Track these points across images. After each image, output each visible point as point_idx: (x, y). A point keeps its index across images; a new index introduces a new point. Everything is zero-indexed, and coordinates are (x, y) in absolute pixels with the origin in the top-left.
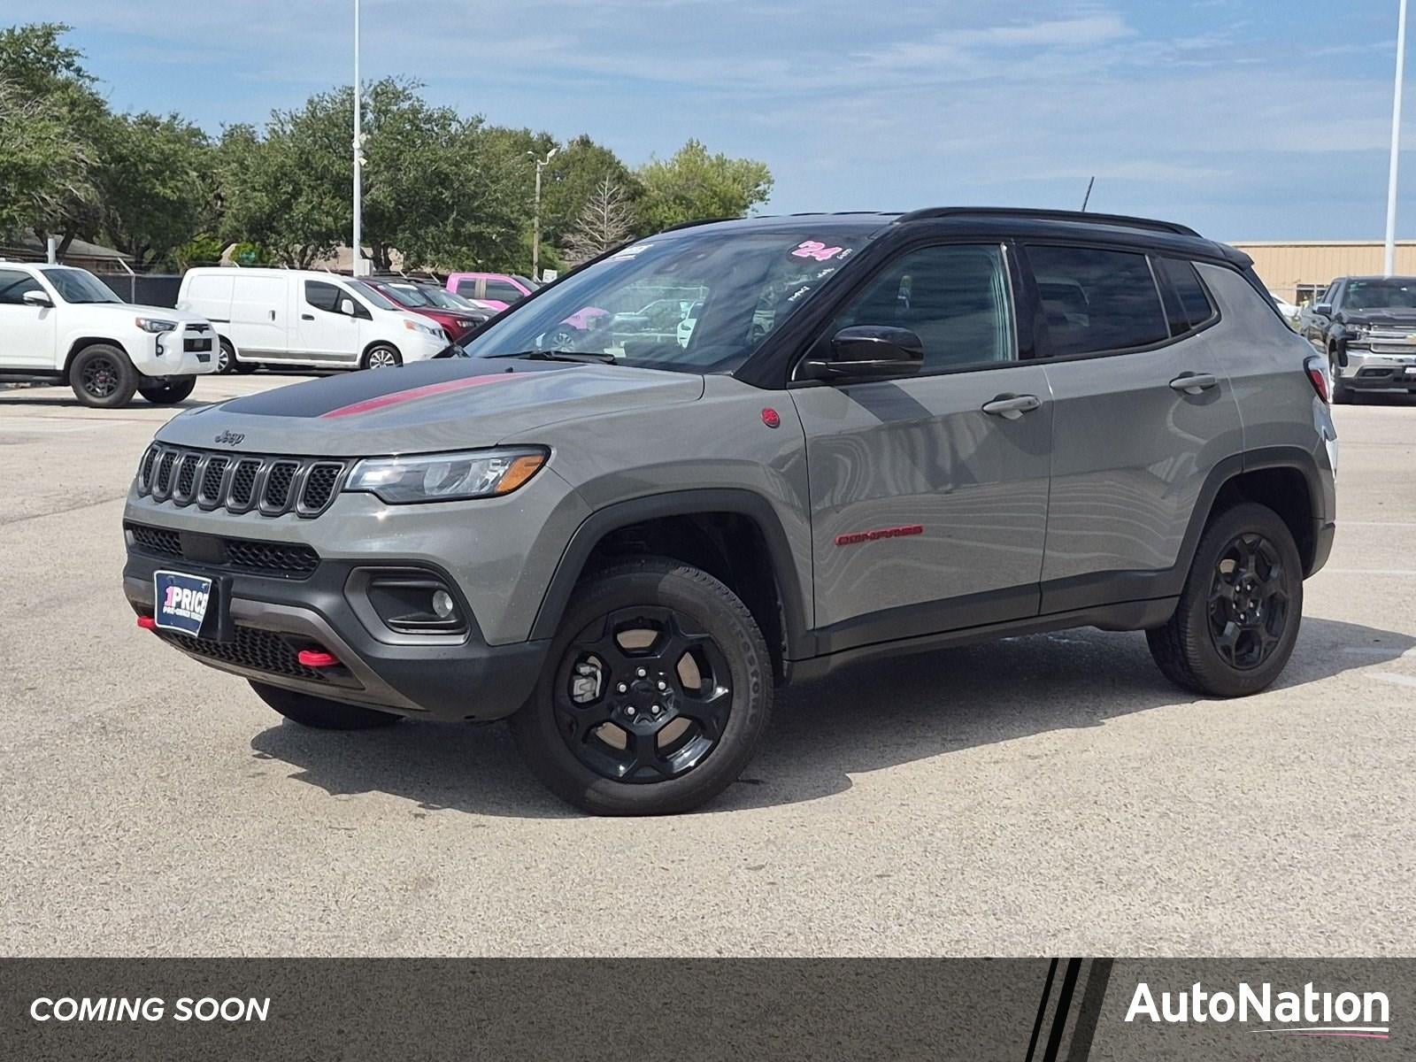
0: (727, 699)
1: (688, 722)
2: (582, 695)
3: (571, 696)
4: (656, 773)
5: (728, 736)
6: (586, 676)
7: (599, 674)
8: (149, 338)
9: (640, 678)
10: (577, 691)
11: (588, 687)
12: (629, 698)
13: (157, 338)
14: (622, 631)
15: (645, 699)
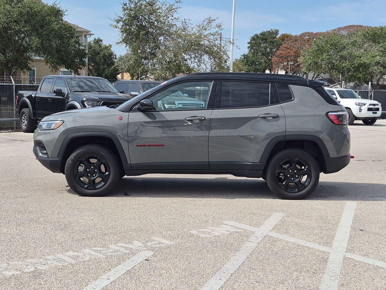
0: (109, 175)
1: (101, 179)
2: (80, 170)
3: (78, 170)
4: (92, 188)
5: (108, 183)
6: (81, 166)
7: (84, 166)
8: (358, 107)
9: (91, 168)
10: (79, 169)
11: (81, 168)
12: (89, 172)
13: (360, 107)
14: (90, 159)
15: (92, 173)
